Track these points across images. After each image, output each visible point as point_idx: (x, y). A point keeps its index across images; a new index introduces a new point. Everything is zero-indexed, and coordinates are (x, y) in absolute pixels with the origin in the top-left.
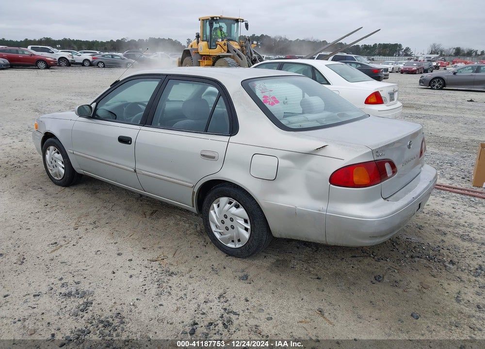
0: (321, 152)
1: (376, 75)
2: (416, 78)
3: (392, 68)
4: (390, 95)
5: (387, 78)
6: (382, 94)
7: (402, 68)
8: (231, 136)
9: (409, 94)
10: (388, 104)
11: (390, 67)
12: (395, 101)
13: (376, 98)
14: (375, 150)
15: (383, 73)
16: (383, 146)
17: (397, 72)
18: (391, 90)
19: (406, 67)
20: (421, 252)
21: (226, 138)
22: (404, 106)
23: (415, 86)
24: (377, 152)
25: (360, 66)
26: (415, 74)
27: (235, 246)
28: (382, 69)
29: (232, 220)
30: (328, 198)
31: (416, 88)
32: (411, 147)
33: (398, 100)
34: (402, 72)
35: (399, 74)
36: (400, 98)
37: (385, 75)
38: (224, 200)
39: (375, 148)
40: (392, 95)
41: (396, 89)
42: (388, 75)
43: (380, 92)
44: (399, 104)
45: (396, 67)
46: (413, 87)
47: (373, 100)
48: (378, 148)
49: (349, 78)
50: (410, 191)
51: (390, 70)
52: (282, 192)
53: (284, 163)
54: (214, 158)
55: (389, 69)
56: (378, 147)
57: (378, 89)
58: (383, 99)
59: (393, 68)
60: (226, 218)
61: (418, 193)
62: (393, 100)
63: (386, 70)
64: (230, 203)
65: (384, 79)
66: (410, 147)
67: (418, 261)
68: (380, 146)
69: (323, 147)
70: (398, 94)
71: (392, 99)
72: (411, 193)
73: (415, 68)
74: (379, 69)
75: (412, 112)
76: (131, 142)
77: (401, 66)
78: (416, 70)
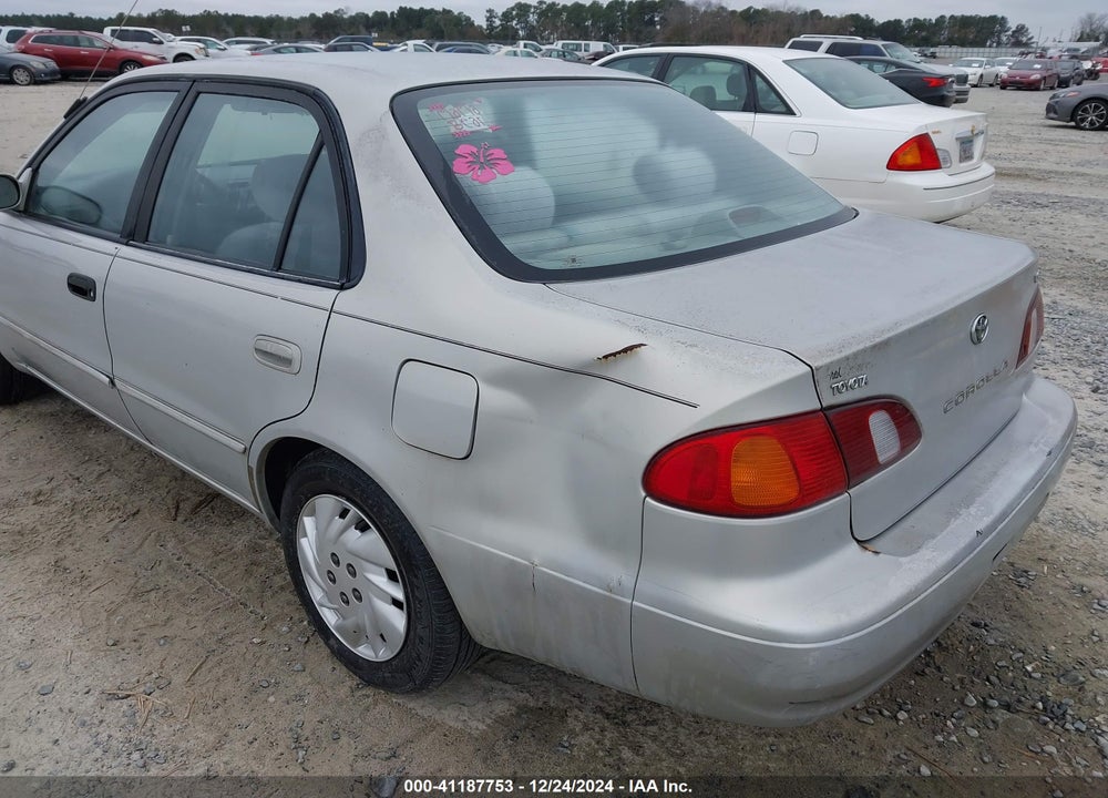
0: (620, 370)
1: (932, 92)
2: (1039, 100)
3: (978, 75)
4: (962, 143)
5: (964, 101)
6: (938, 142)
7: (1005, 76)
8: (342, 288)
9: (1018, 140)
10: (952, 171)
11: (973, 72)
12: (975, 161)
13: (921, 154)
14: (828, 366)
15: (955, 86)
16: (864, 351)
17: (991, 85)
18: (964, 130)
19: (1014, 72)
20: (1020, 685)
21: (325, 296)
22: (1000, 174)
23: (1035, 121)
24: (835, 375)
25: (894, 69)
26: (1037, 89)
27: (377, 657)
28: (950, 76)
29: (352, 571)
30: (642, 548)
31: (1037, 125)
32: (984, 337)
33: (983, 156)
34: (1005, 85)
35: (996, 93)
36: (992, 151)
37: (960, 93)
38: (327, 503)
39: (828, 360)
40: (966, 145)
41: (980, 127)
42: (965, 93)
43: (932, 136)
44: (987, 169)
45: (989, 74)
46: (1031, 122)
47: (910, 159)
48: (839, 361)
49: (846, 97)
50: (968, 501)
51: (973, 79)
52: (492, 505)
53: (497, 399)
54: (287, 361)
55: (970, 77)
56: (838, 356)
57: (926, 126)
58: (940, 154)
59: (982, 76)
60: (337, 563)
61: (999, 507)
62: (970, 157)
63: (963, 79)
64: (344, 514)
65: (957, 101)
66: (979, 340)
67: (1007, 724)
68: (848, 352)
69: (625, 350)
70: (985, 143)
71: (966, 155)
72: (973, 510)
73: (1036, 76)
74: (944, 78)
75: (1022, 190)
76: (95, 294)
77: (1003, 71)
78: (1039, 81)
